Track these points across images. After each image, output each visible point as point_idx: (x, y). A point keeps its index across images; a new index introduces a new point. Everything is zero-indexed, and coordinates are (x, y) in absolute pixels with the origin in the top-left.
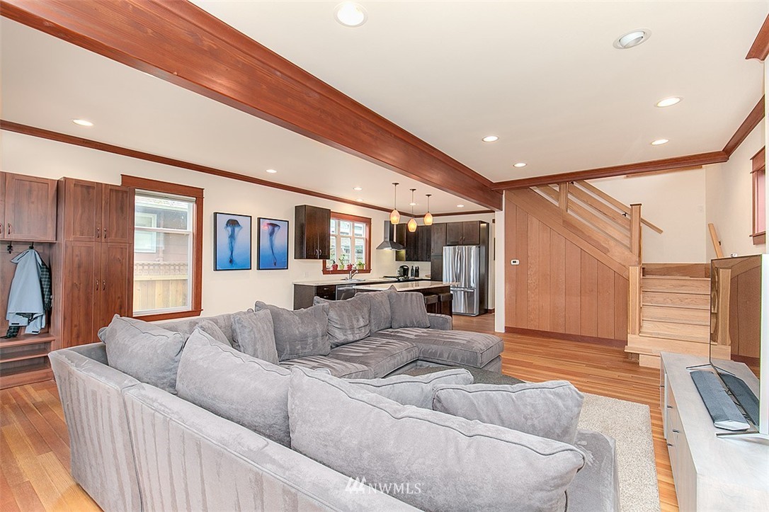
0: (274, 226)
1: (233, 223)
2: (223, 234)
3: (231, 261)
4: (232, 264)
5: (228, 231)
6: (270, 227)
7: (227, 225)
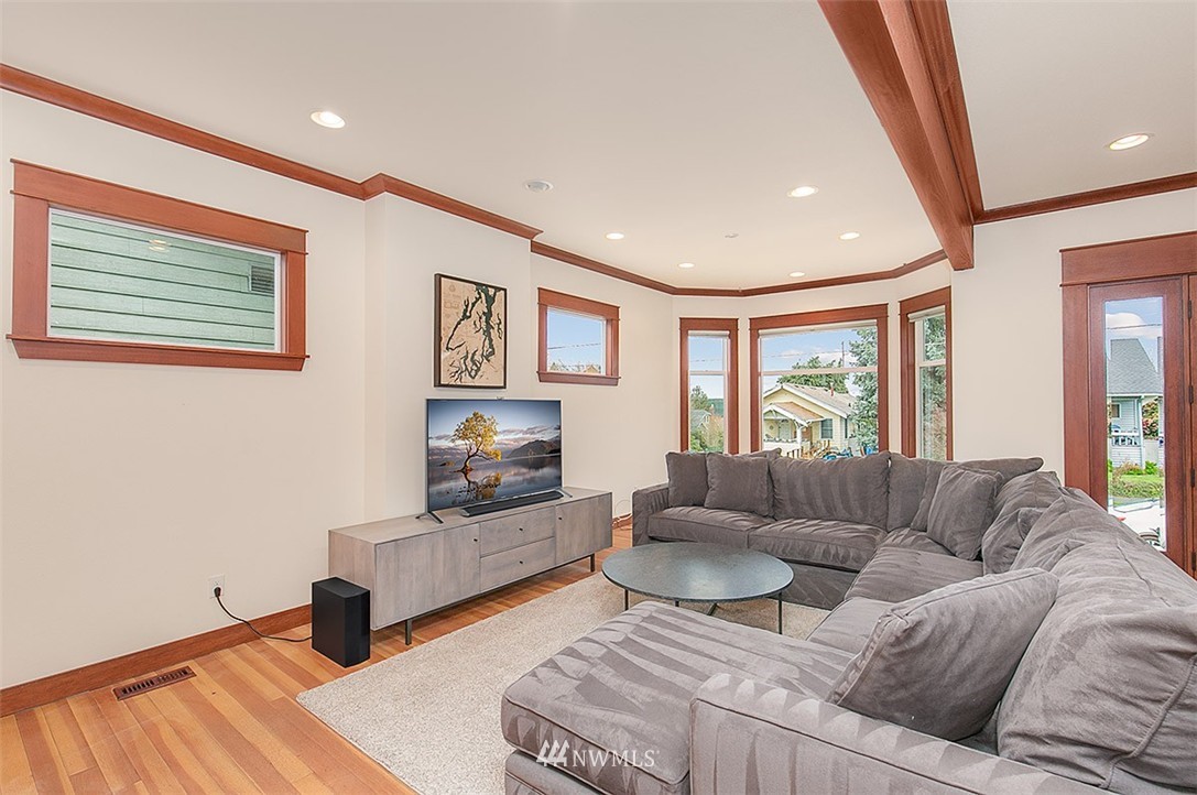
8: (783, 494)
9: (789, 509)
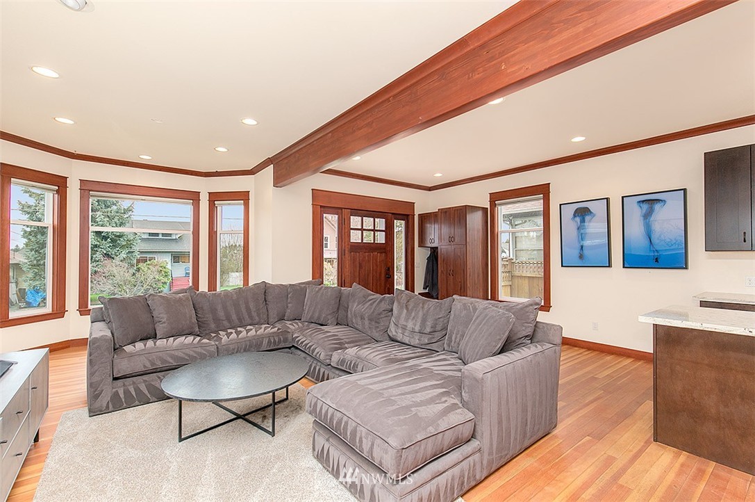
0: (652, 202)
1: (582, 213)
2: (571, 226)
3: (581, 257)
4: (582, 259)
5: (576, 222)
6: (645, 206)
7: (575, 216)
8: (209, 317)
9: (213, 326)
